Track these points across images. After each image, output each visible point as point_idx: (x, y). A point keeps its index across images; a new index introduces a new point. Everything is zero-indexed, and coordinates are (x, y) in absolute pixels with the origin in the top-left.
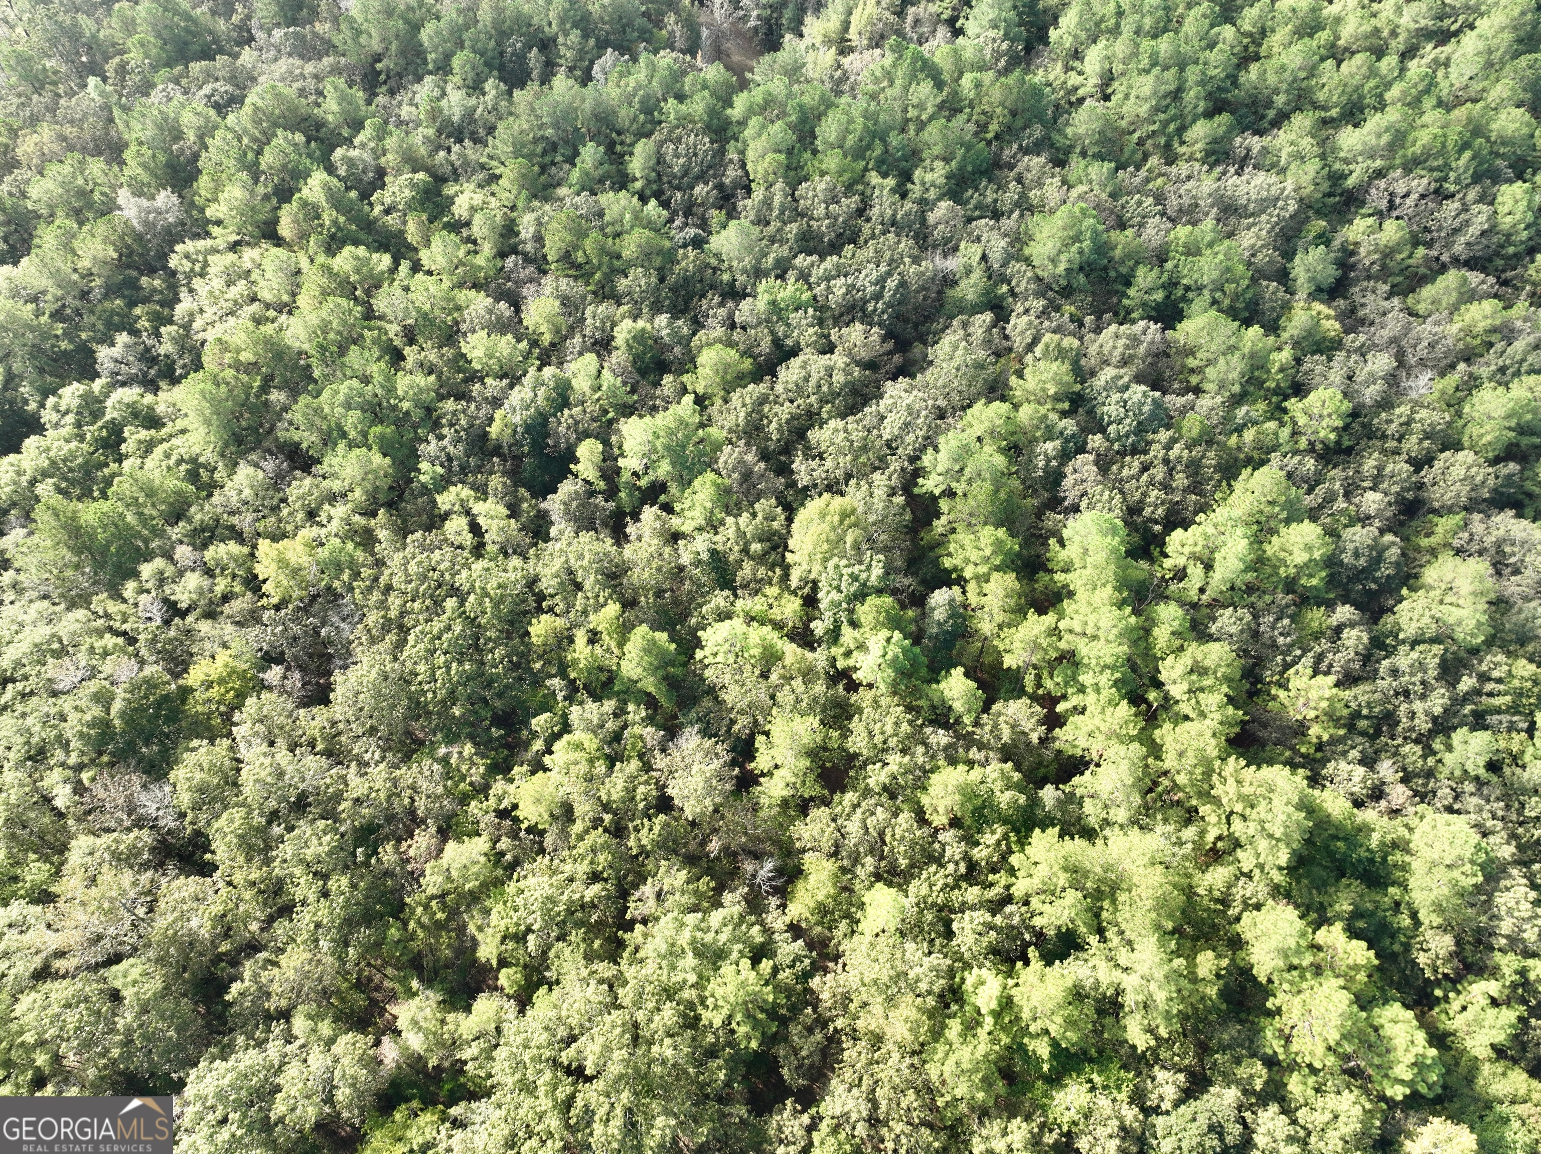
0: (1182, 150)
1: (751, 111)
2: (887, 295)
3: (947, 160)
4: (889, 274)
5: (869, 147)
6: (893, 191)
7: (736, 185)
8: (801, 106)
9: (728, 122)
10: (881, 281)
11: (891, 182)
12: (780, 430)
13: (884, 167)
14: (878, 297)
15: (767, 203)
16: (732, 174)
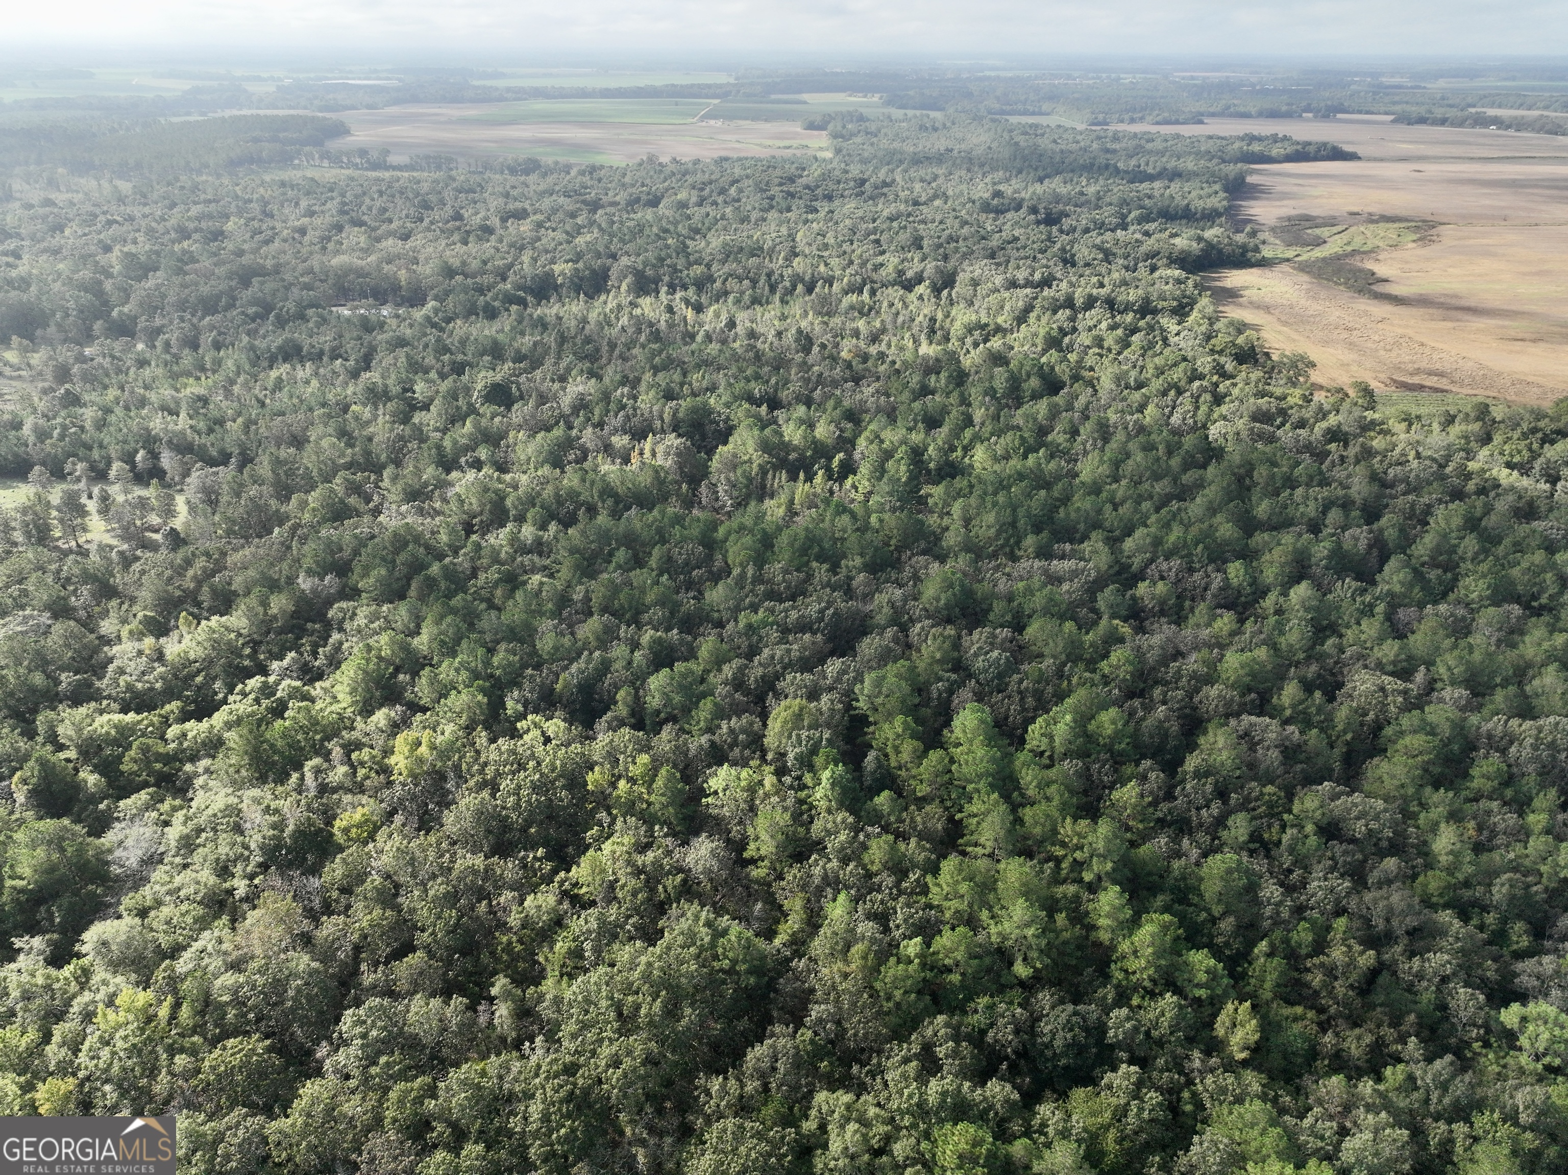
0: (1022, 553)
1: (729, 533)
2: (826, 619)
3: (862, 555)
4: (827, 608)
5: (810, 547)
6: (828, 571)
7: (720, 571)
8: (764, 530)
9: (715, 541)
10: (822, 611)
11: (825, 566)
12: (756, 681)
13: (821, 558)
14: (822, 619)
15: (743, 575)
16: (718, 563)
